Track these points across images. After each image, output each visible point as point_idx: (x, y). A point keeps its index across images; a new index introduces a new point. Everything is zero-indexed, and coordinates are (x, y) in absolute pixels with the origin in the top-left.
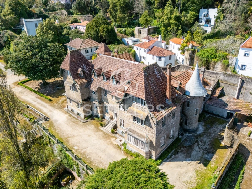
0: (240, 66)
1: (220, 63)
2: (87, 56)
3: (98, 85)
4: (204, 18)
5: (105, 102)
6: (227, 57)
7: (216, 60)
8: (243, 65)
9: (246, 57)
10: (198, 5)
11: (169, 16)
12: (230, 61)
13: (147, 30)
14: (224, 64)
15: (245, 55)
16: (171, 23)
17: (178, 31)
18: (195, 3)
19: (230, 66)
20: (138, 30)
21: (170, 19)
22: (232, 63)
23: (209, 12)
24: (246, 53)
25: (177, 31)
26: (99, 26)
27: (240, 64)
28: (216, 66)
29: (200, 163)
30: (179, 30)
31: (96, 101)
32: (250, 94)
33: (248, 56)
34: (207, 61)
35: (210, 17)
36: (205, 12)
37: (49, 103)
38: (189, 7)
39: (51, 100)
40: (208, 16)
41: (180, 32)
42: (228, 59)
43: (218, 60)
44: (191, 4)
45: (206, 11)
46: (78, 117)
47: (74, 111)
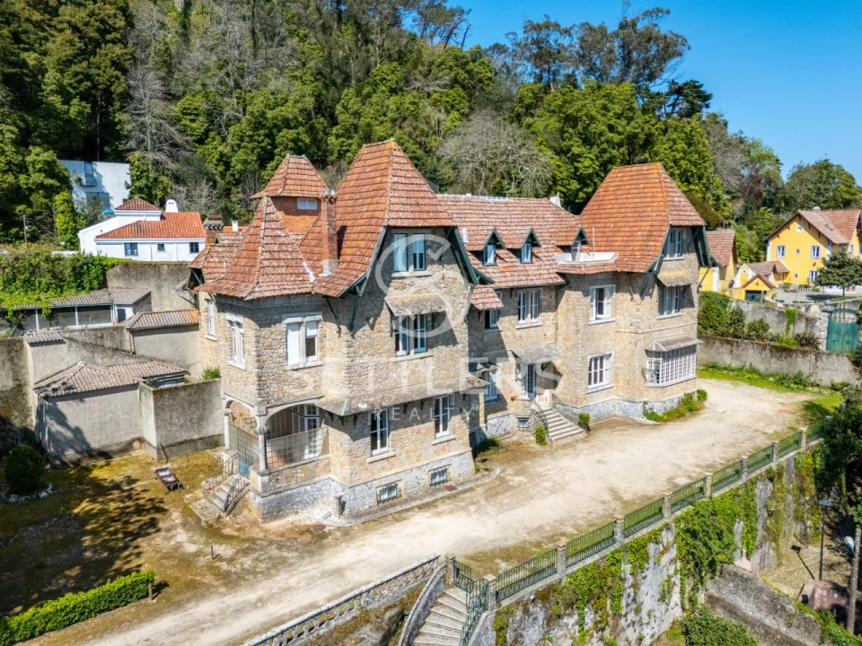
46: (451, 488)
47: (401, 485)
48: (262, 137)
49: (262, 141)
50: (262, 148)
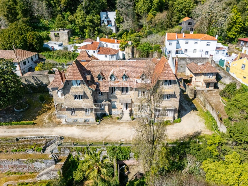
0: (168, 52)
1: (156, 52)
2: (26, 69)
3: (108, 86)
4: (105, 20)
5: (113, 99)
6: (160, 47)
7: (153, 50)
8: (169, 51)
9: (170, 46)
10: (98, 9)
11: (84, 19)
12: (162, 50)
13: (67, 33)
14: (158, 52)
15: (170, 44)
16: (86, 25)
17: (95, 32)
18: (96, 7)
19: (163, 53)
20: (55, 34)
21: (85, 22)
22: (163, 51)
23: (108, 14)
24: (170, 43)
25: (93, 32)
26: (24, 33)
27: (168, 51)
28: (153, 55)
29: (194, 111)
30: (96, 30)
31: (104, 101)
32: (181, 67)
33: (172, 45)
34: (147, 52)
35: (110, 18)
36: (104, 14)
37: (35, 126)
38: (90, 10)
39: (34, 124)
40: (108, 18)
41: (96, 33)
42: (161, 48)
43: (155, 50)
44: (92, 8)
45: (106, 14)
46: (88, 123)
47: (78, 120)
48: (149, 3)
49: (148, 4)
50: (149, 6)
